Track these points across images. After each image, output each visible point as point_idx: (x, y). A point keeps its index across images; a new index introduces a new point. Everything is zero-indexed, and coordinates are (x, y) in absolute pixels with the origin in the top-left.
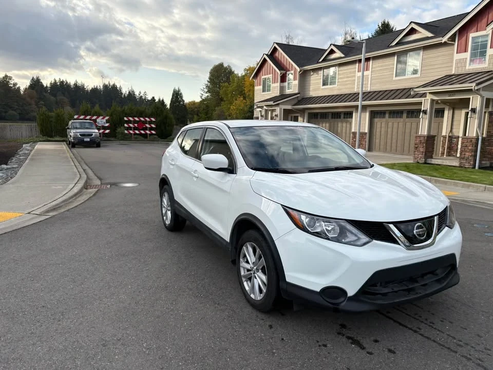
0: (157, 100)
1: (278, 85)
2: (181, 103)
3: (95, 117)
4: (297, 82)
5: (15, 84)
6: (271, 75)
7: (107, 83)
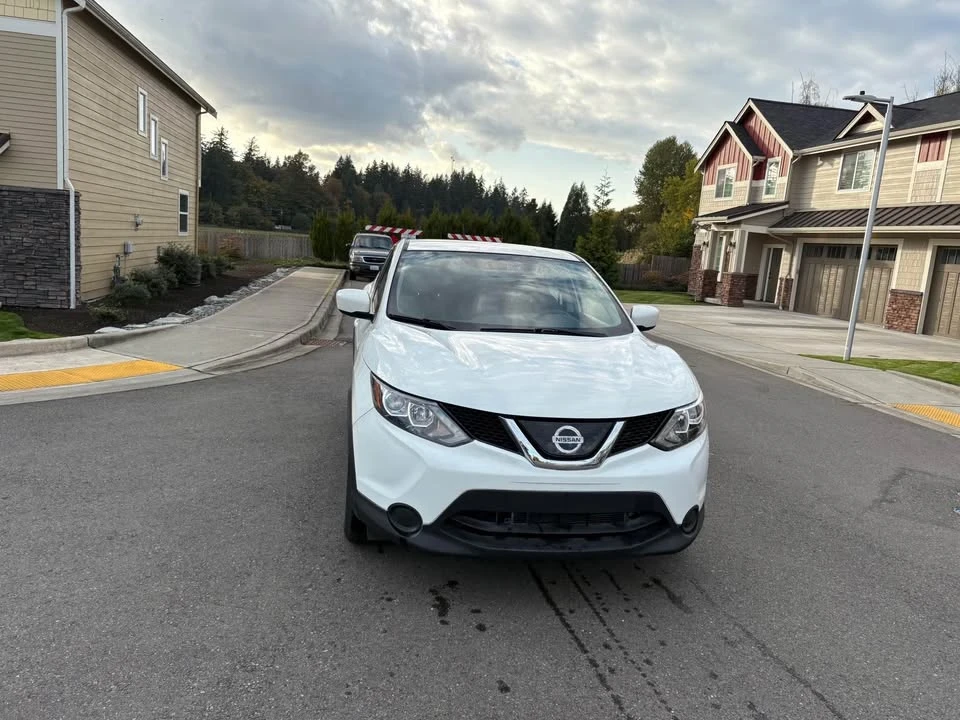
0: (539, 206)
1: (746, 184)
2: (584, 212)
3: (397, 231)
4: (785, 180)
5: (312, 169)
6: (736, 164)
7: (459, 171)
